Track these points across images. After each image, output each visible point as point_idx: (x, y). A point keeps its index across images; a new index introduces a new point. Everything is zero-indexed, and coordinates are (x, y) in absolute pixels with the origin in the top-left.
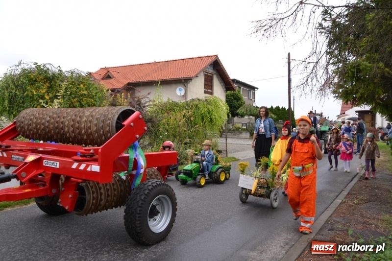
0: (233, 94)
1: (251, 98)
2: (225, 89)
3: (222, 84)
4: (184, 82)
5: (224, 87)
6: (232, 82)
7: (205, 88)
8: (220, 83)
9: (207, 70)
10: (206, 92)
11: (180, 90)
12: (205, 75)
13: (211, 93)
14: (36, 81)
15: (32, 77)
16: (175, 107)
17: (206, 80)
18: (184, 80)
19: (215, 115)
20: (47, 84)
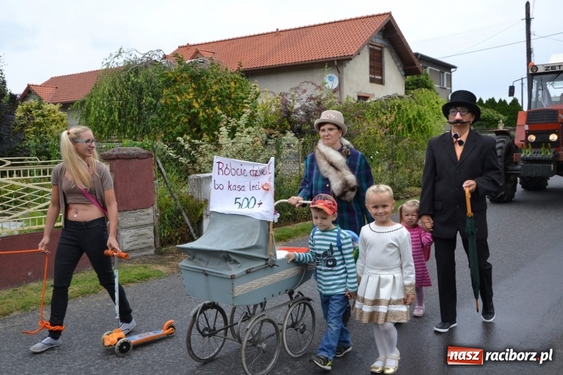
0: (418, 80)
1: (445, 86)
2: (403, 73)
3: (399, 64)
4: (337, 64)
5: (401, 69)
6: (416, 60)
7: (371, 73)
8: (395, 62)
9: (374, 40)
10: (372, 80)
11: (331, 79)
12: (371, 50)
13: (381, 82)
14: (175, 81)
15: (170, 75)
16: (364, 111)
17: (371, 59)
18: (338, 61)
19: (429, 121)
20: (193, 85)
